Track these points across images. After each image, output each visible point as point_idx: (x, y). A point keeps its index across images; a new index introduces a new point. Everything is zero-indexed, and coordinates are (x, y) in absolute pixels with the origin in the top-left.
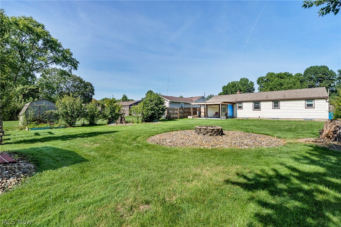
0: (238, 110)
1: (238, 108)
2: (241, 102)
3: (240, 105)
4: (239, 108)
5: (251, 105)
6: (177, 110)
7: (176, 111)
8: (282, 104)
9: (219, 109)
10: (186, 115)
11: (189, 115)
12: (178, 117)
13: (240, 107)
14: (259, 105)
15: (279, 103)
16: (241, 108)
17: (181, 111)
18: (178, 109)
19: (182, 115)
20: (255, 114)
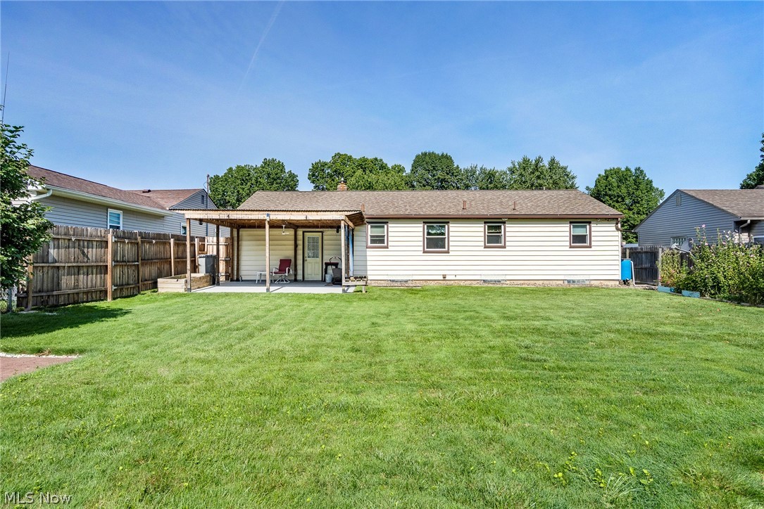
0: (370, 252)
1: (369, 244)
2: (381, 221)
3: (377, 232)
4: (373, 241)
5: (417, 231)
6: (104, 244)
7: (93, 253)
8: (511, 231)
9: (296, 246)
10: (147, 276)
11: (161, 277)
12: (110, 288)
13: (379, 240)
14: (443, 234)
15: (503, 227)
16: (382, 241)
17: (128, 250)
18: (111, 238)
19: (130, 273)
20: (430, 268)
